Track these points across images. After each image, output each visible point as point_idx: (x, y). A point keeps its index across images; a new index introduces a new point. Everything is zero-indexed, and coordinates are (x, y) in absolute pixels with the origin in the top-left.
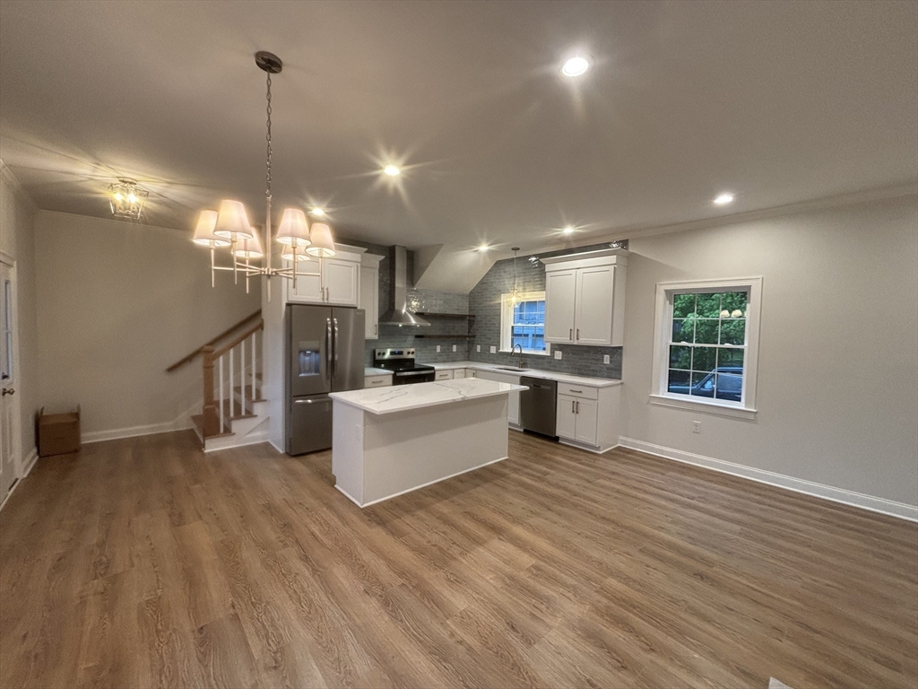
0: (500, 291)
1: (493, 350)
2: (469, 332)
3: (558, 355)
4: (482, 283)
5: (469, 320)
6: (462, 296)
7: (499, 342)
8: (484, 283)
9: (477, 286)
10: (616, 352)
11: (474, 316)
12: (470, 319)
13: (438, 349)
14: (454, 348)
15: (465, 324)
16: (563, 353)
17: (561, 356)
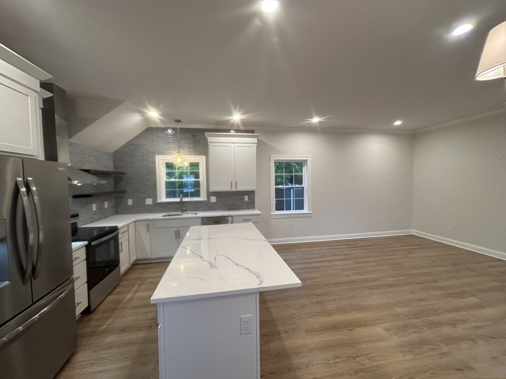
0: (154, 152)
1: (149, 201)
2: (115, 188)
3: (213, 199)
4: (131, 144)
5: (114, 177)
7: (156, 194)
8: (133, 145)
9: (125, 146)
10: (251, 193)
11: (123, 173)
12: (116, 176)
13: (94, 207)
14: (106, 205)
15: (112, 181)
16: (217, 198)
17: (215, 199)
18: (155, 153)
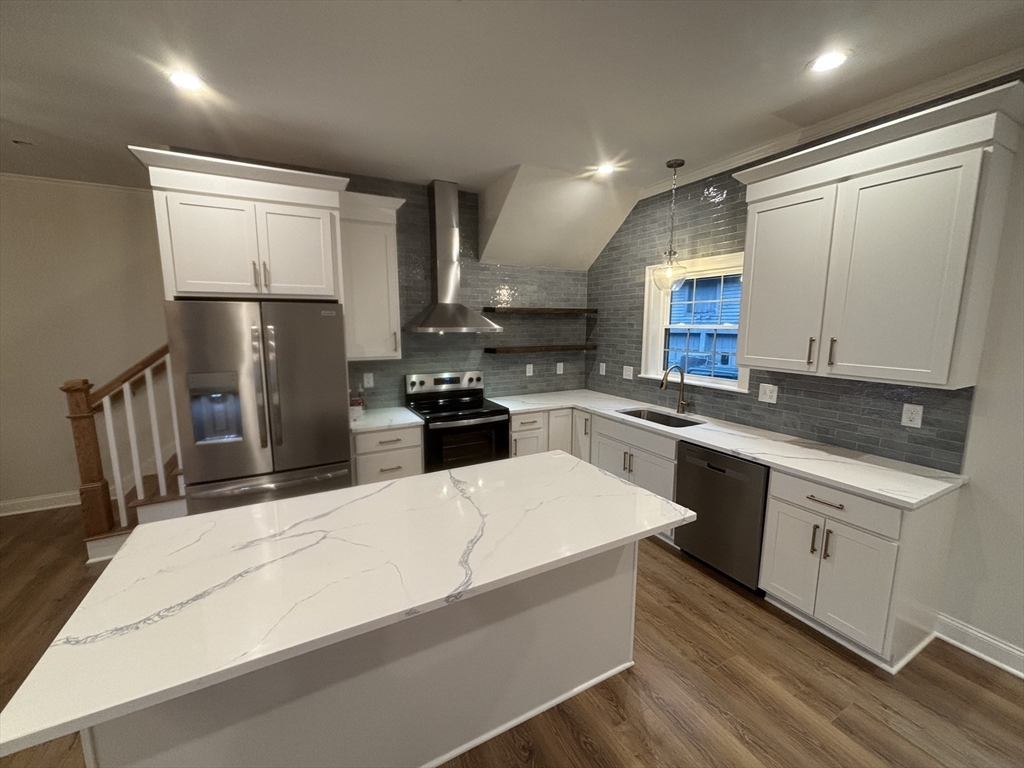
0: (643, 260)
1: (628, 373)
2: (587, 339)
3: (769, 393)
4: (611, 248)
5: (588, 319)
6: (574, 275)
7: (640, 360)
8: (613, 249)
9: (602, 255)
10: (950, 402)
11: (596, 311)
12: (589, 317)
14: (560, 368)
15: (580, 326)
16: (781, 390)
17: (775, 395)
18: (645, 262)
